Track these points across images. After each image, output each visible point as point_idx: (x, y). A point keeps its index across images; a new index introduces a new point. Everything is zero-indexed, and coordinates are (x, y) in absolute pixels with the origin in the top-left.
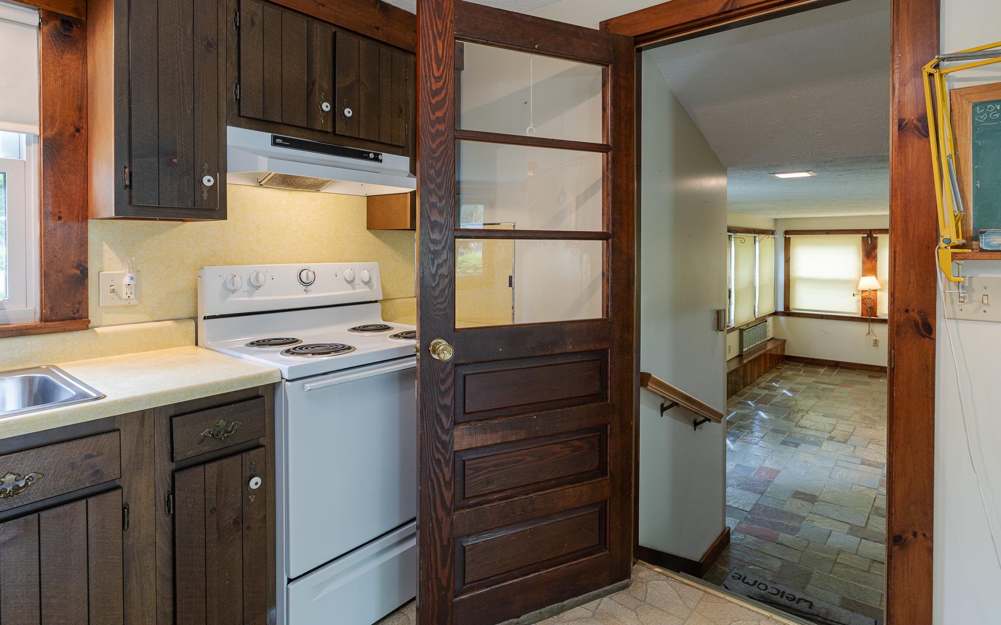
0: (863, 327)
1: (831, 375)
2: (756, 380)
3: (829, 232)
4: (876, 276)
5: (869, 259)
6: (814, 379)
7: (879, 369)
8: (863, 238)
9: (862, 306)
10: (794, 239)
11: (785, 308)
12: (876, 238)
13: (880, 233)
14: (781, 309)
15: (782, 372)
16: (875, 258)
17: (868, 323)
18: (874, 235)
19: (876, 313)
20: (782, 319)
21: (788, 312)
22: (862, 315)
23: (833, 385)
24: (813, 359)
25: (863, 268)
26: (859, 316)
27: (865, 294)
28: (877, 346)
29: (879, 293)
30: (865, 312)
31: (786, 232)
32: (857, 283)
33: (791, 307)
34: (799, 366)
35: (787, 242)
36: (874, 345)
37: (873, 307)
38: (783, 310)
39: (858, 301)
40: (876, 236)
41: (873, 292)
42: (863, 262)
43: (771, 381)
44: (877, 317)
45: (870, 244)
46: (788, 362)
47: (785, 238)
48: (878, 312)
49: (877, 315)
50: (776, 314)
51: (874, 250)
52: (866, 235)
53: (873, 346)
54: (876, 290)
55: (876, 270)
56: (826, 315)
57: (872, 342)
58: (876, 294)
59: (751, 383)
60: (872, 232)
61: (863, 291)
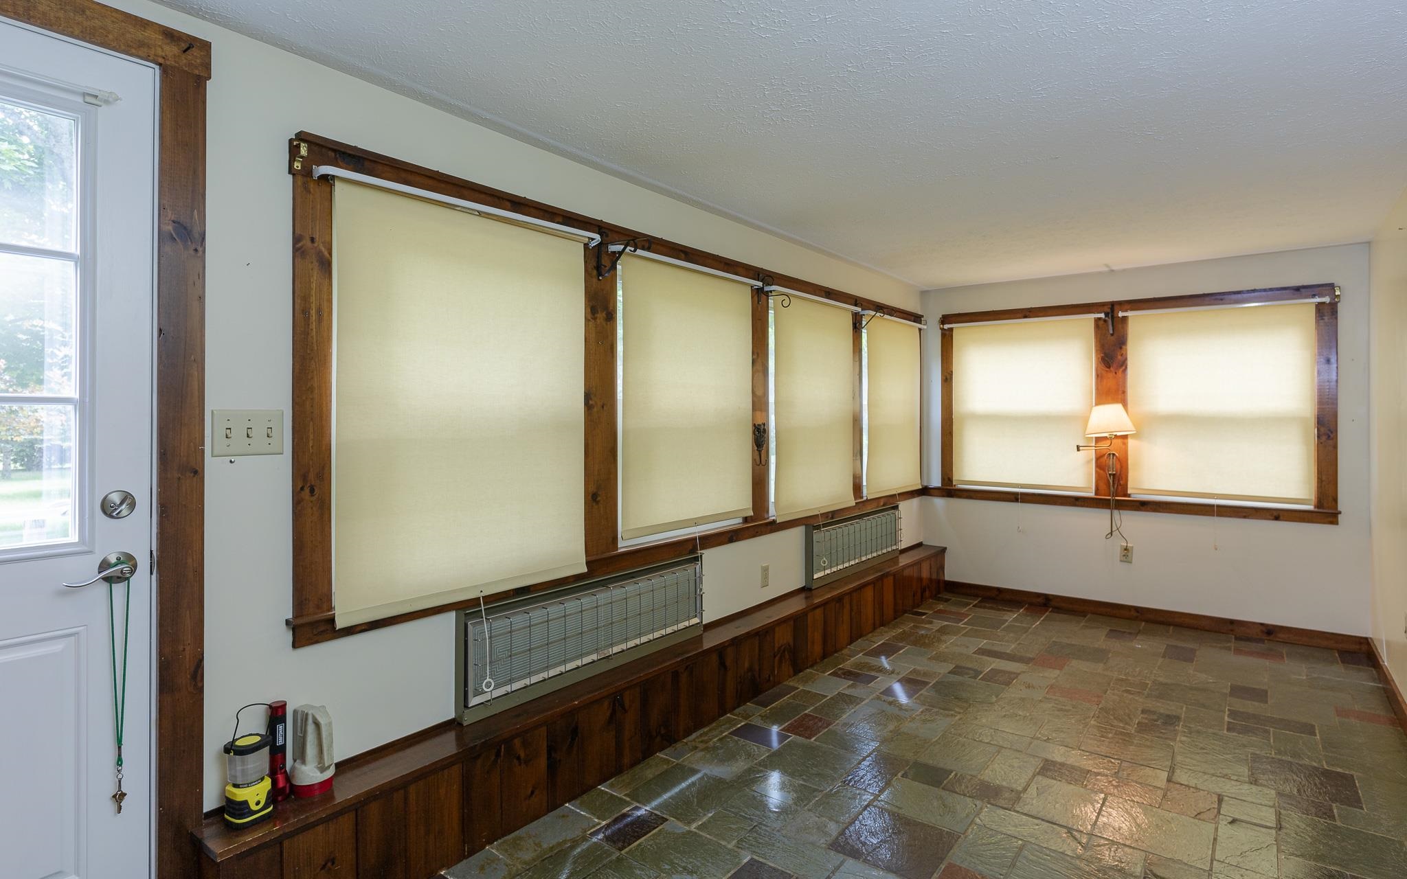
0: (1099, 519)
1: (1026, 630)
2: (841, 649)
3: (1028, 314)
4: (1125, 405)
5: (1109, 367)
6: (983, 643)
7: (1134, 614)
8: (1097, 320)
9: (1096, 472)
10: (961, 333)
11: (943, 479)
12: (1125, 319)
13: (1132, 309)
14: (936, 482)
15: (923, 622)
16: (1122, 366)
17: (1108, 511)
18: (1121, 314)
19: (1125, 487)
20: (939, 502)
21: (949, 490)
22: (1096, 494)
23: (1021, 660)
24: (999, 590)
25: (1097, 389)
26: (1092, 494)
27: (1104, 445)
28: (1131, 562)
29: (1131, 443)
30: (1103, 486)
31: (945, 319)
32: (1085, 420)
33: (955, 477)
34: (968, 604)
35: (947, 339)
36: (1124, 559)
37: (1120, 474)
38: (940, 485)
39: (1089, 462)
40: (1125, 314)
41: (1119, 441)
42: (1097, 376)
43: (877, 653)
44: (1129, 496)
45: (1112, 335)
46: (947, 596)
47: (943, 329)
48: (1130, 485)
49: (1129, 492)
50: (925, 491)
51: (1121, 348)
52: (1102, 315)
53: (1121, 561)
54: (1125, 437)
55: (1124, 392)
56: (1023, 494)
57: (1118, 552)
58: (1125, 444)
59: (825, 656)
60: (1116, 307)
61: (1098, 440)
